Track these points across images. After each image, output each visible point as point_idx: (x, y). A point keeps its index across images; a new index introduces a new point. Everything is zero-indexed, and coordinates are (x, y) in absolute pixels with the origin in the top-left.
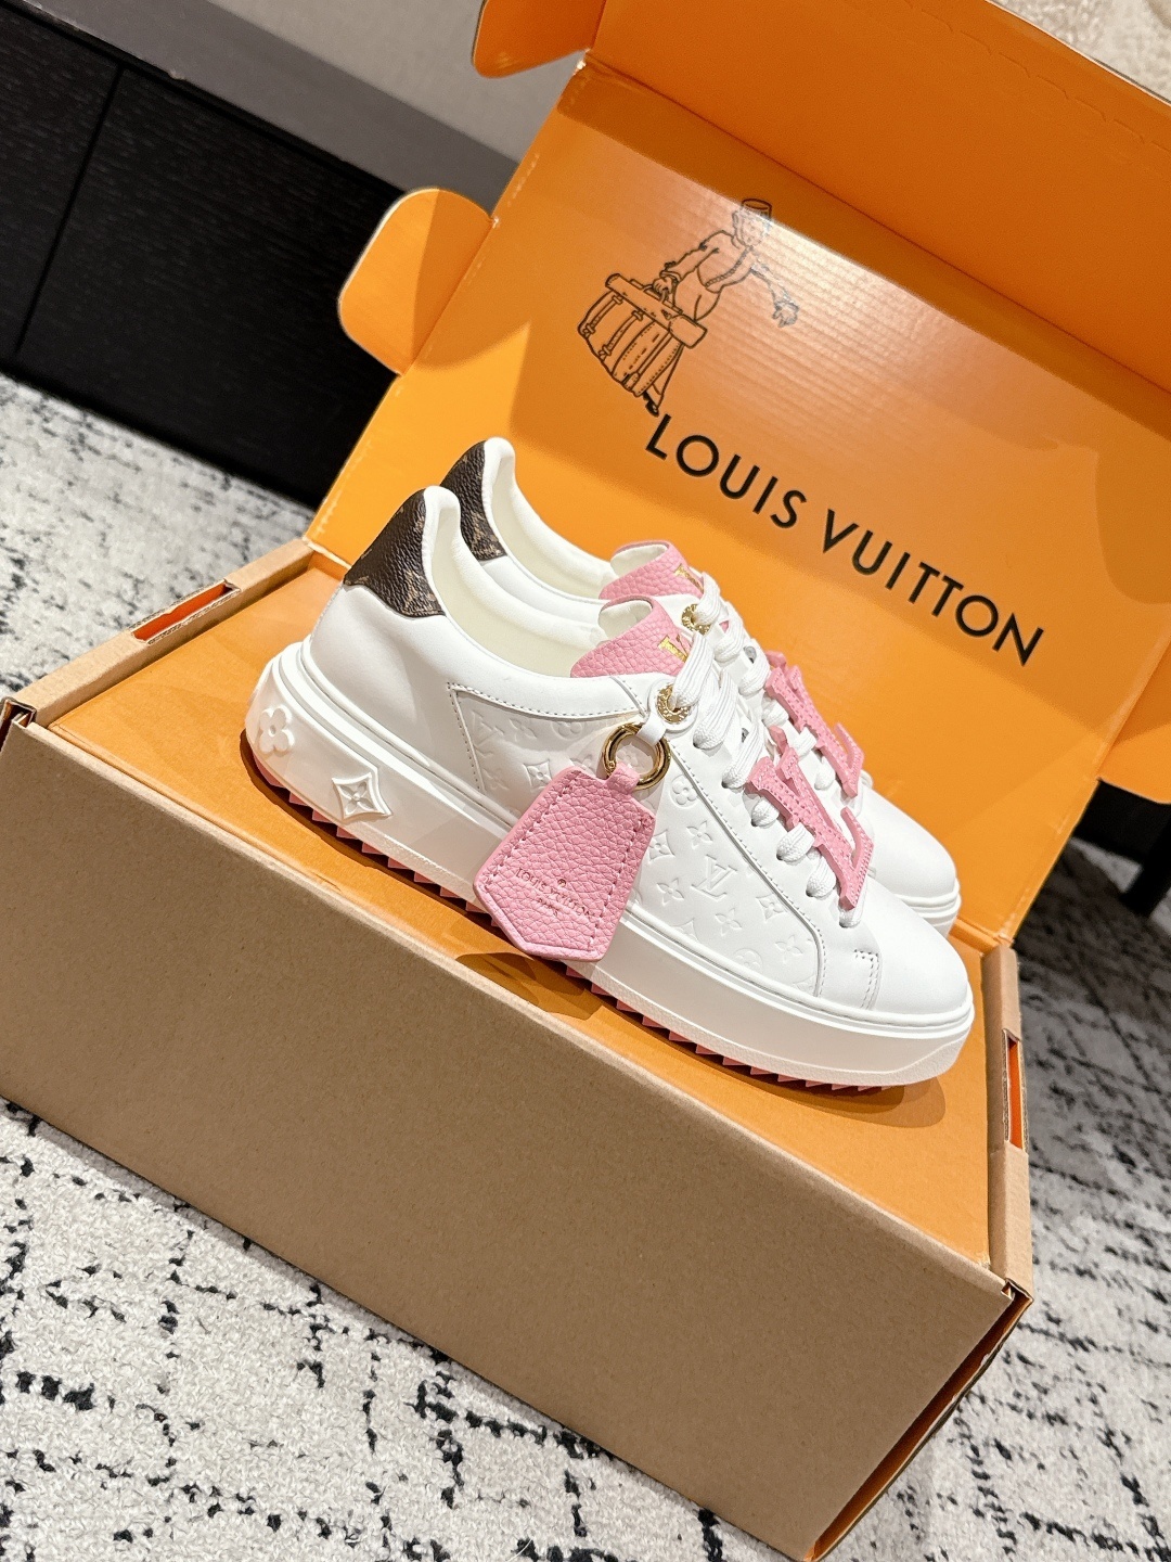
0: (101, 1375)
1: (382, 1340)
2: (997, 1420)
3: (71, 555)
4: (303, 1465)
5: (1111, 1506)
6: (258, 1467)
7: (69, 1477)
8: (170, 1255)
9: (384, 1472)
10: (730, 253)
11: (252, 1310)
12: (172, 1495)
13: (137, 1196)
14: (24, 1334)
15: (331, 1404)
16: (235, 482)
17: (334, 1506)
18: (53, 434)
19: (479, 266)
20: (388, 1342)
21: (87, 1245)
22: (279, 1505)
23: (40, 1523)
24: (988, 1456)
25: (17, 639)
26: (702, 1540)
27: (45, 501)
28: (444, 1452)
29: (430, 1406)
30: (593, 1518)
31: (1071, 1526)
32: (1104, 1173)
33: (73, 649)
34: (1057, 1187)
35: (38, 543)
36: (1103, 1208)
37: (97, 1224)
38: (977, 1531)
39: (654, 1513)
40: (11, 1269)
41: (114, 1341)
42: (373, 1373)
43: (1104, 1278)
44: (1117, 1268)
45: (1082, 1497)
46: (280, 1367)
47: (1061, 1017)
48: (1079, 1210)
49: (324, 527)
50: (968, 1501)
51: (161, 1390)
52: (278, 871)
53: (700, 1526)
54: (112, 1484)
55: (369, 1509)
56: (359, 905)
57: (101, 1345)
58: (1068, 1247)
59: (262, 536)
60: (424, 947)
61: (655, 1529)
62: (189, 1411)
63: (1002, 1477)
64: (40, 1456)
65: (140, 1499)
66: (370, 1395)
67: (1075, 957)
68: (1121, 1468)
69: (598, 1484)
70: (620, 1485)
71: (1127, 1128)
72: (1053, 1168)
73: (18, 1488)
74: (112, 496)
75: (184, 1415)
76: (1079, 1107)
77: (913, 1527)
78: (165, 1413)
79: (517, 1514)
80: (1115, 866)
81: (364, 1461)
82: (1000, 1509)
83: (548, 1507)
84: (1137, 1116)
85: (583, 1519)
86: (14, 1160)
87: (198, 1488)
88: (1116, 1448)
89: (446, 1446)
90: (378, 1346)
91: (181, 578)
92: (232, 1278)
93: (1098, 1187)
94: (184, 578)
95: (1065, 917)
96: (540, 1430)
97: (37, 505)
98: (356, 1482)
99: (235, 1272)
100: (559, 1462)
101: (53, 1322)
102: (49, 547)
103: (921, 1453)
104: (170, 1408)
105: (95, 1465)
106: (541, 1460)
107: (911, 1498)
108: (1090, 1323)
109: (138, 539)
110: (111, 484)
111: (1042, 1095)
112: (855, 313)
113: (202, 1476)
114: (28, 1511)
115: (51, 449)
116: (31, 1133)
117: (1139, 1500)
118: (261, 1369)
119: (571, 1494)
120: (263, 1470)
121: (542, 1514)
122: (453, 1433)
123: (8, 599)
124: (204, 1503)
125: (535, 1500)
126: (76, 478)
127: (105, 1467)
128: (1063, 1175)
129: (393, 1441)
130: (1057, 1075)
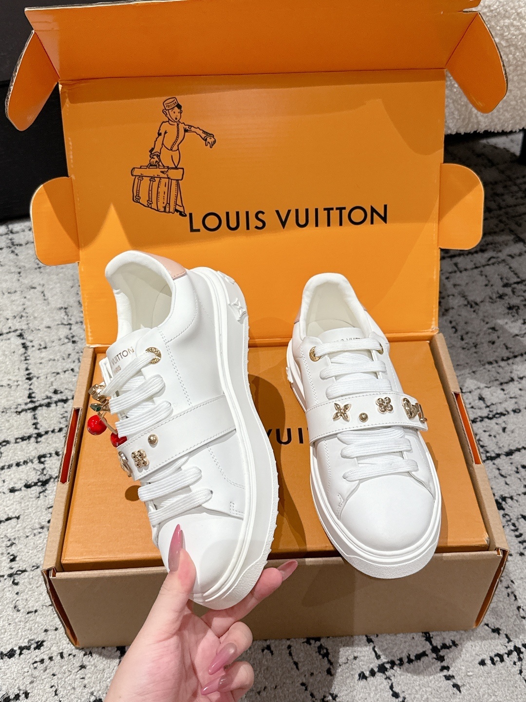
26: (421, 634)
28: (322, 655)
50: (516, 551)
66: (289, 647)
72: (516, 354)
79: (354, 664)
89: (322, 652)
111: (504, 315)
122: (323, 645)
125: (359, 654)
129: (304, 661)
130: (509, 298)
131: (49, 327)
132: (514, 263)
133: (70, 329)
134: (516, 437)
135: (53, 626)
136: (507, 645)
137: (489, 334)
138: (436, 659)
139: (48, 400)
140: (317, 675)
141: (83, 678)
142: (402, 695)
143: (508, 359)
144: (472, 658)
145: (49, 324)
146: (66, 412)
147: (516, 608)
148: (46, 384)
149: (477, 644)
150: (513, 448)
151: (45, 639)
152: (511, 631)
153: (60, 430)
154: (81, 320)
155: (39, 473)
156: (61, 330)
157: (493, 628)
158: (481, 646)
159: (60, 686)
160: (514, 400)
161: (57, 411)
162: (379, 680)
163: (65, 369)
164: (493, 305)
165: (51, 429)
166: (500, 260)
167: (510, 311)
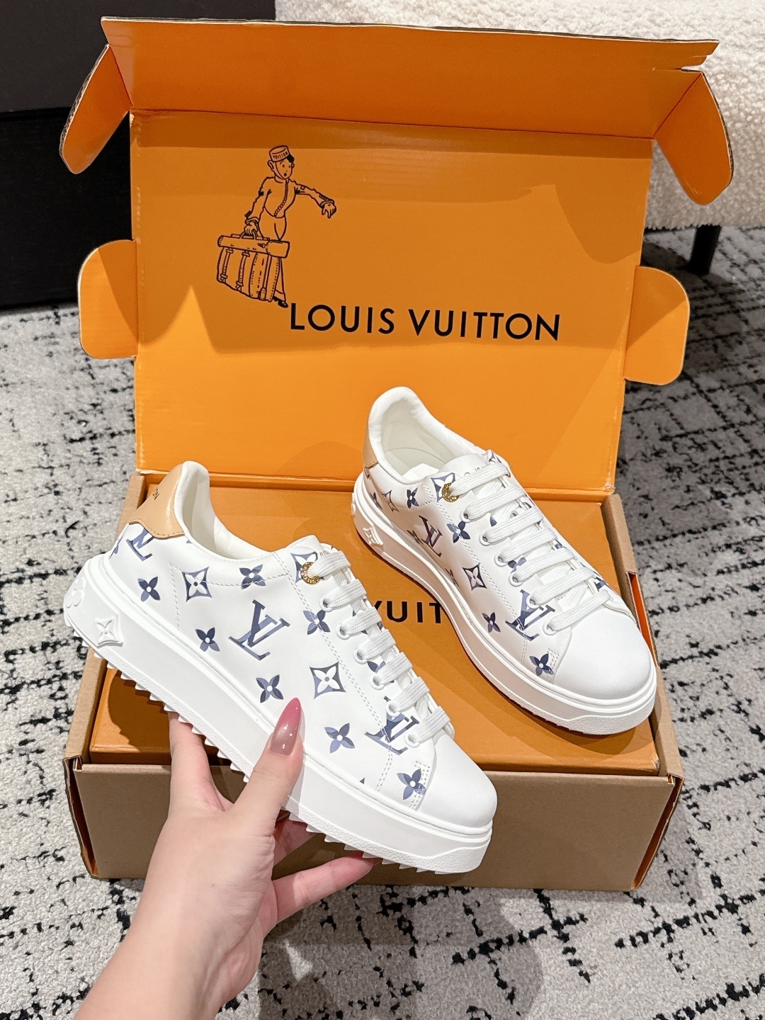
4: (341, 978)
5: (747, 752)
6: (323, 991)
9: (380, 958)
15: (343, 936)
22: (339, 1004)
26: (538, 903)
28: (403, 929)
29: (389, 907)
30: (484, 922)
31: (727, 778)
34: (681, 545)
36: (711, 543)
42: (356, 905)
43: (719, 596)
44: (726, 582)
45: (730, 756)
46: (313, 930)
51: (265, 977)
53: (536, 895)
55: (380, 981)
58: (695, 587)
62: (281, 981)
66: (359, 919)
68: (749, 723)
69: (481, 902)
70: (491, 896)
71: (717, 470)
72: (676, 532)
75: (280, 984)
76: (685, 472)
78: (271, 989)
79: (447, 943)
81: (368, 959)
82: (687, 792)
83: (461, 929)
84: (722, 455)
85: (478, 926)
88: (744, 711)
89: (403, 927)
90: (354, 890)
93: (706, 529)
96: (445, 888)
98: (369, 971)
100: (459, 901)
104: (273, 985)
106: (450, 905)
108: (715, 633)
111: (661, 478)
113: (300, 1010)
117: (762, 738)
119: (470, 915)
121: (458, 935)
122: (404, 916)
125: (453, 931)
128: (683, 534)
129: (379, 938)
130: (669, 456)
131: (21, 471)
132: (677, 409)
133: (52, 475)
134: (671, 644)
135: (27, 887)
136: (653, 919)
137: (640, 504)
138: (558, 938)
139: (20, 574)
140: (395, 956)
141: (69, 959)
142: (510, 985)
143: (665, 538)
144: (607, 937)
145: (20, 466)
146: (46, 592)
147: (666, 872)
148: (17, 552)
149: (613, 919)
150: (668, 659)
151: (16, 905)
152: (658, 902)
153: (37, 616)
154: (68, 462)
155: (6, 676)
156: (38, 475)
157: (635, 897)
158: (618, 922)
159: (36, 969)
160: (671, 595)
161: (31, 590)
162: (480, 965)
163: (44, 532)
164: (645, 464)
165: (24, 615)
166: (657, 403)
167: (670, 474)
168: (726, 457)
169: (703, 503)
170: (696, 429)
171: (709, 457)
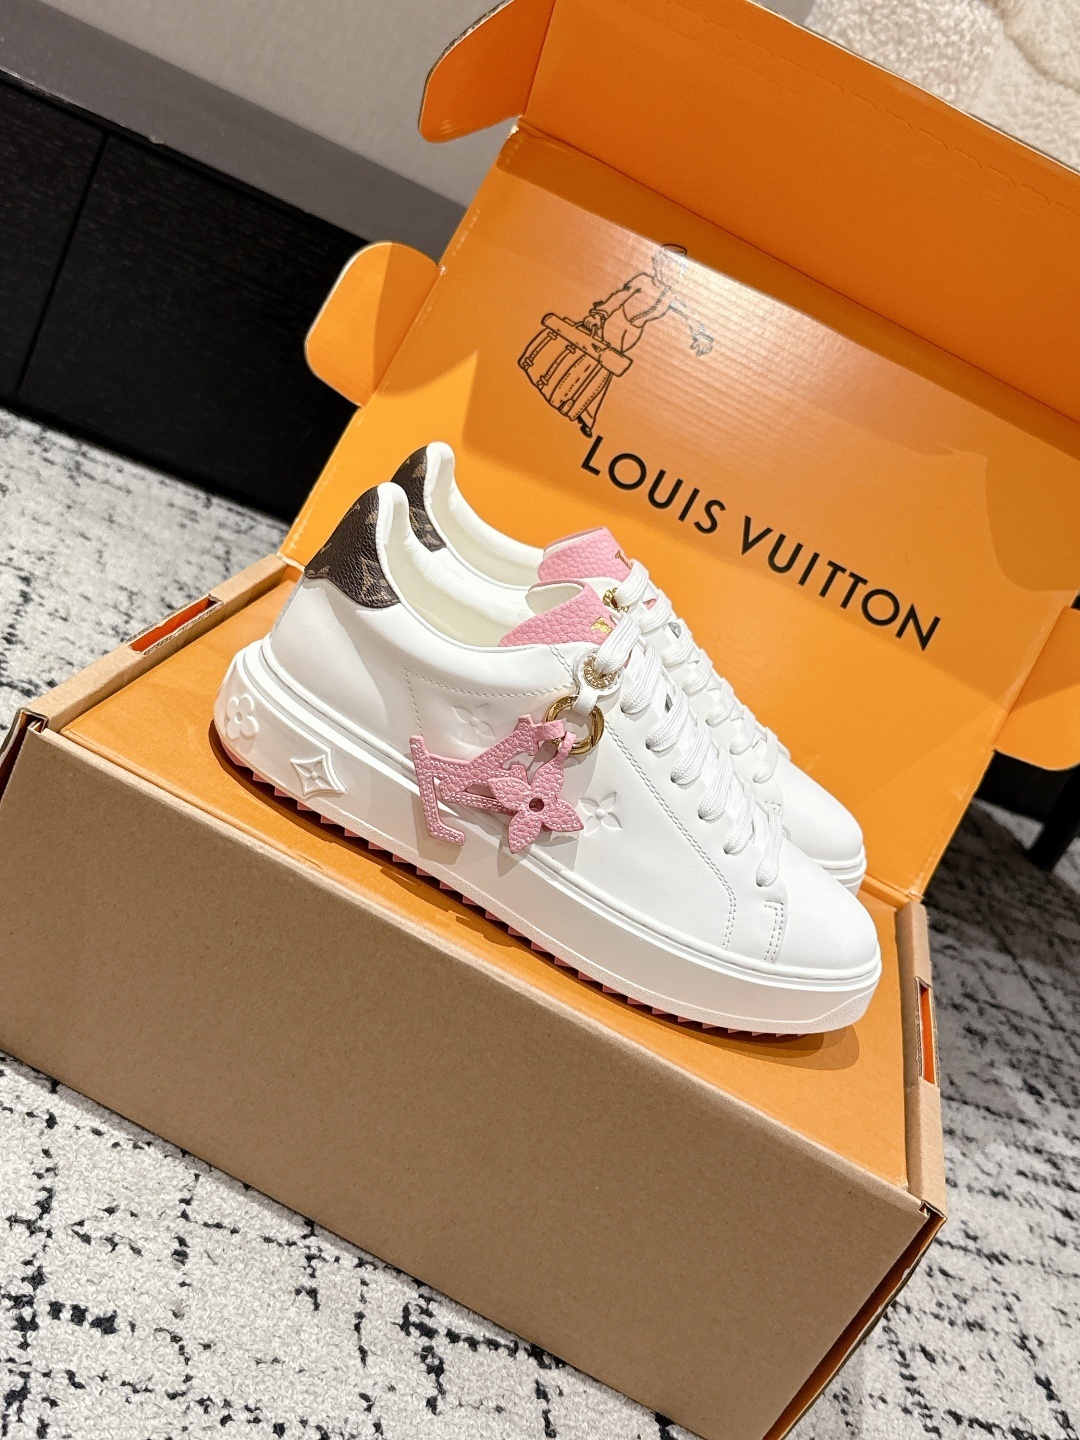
0: (123, 1303)
1: (370, 1268)
2: (921, 1327)
3: (72, 571)
4: (302, 1379)
5: (1026, 1402)
6: (264, 1382)
7: (97, 1394)
8: (180, 1196)
9: (375, 1384)
10: (651, 292)
11: (253, 1243)
12: (188, 1408)
13: (149, 1144)
14: (53, 1268)
15: (326, 1325)
16: (215, 500)
17: (332, 1414)
18: (52, 463)
19: (429, 309)
20: (375, 1269)
21: (107, 1188)
22: (283, 1414)
23: (73, 1435)
24: (915, 1361)
25: (26, 648)
27: (48, 524)
29: (414, 1324)
30: (562, 1421)
31: (991, 1421)
32: (1014, 1104)
33: (77, 656)
34: (972, 1118)
35: (42, 562)
36: (1015, 1136)
37: (115, 1170)
38: (906, 1426)
39: (616, 1416)
40: (40, 1211)
41: (133, 1273)
42: (362, 1296)
43: (1016, 1199)
44: (1028, 1189)
45: (1000, 1395)
46: (280, 1293)
47: (972, 964)
48: (993, 1138)
49: (297, 543)
51: (176, 1315)
52: (266, 853)
53: (657, 1427)
54: (135, 1398)
55: (363, 1416)
56: (338, 881)
57: (121, 1276)
58: (983, 1171)
59: (241, 548)
60: (398, 918)
61: (617, 1430)
62: (202, 1333)
63: (927, 1378)
64: (71, 1375)
65: (160, 1411)
67: (985, 909)
68: (1035, 1368)
69: (566, 1391)
70: (585, 1392)
71: (1035, 1064)
73: (53, 1403)
74: (107, 517)
75: (197, 1337)
76: (991, 1044)
77: (848, 1424)
78: (181, 1336)
80: (1020, 825)
81: (356, 1374)
82: (926, 1407)
83: (521, 1412)
84: (1044, 1052)
85: (552, 1422)
86: (40, 1114)
87: (211, 1401)
88: (1030, 1351)
90: (366, 1273)
91: (170, 589)
92: (235, 1215)
93: (1010, 1117)
94: (173, 589)
95: (975, 873)
96: (512, 1345)
97: (40, 528)
98: (350, 1392)
99: (238, 1209)
100: (530, 1372)
101: (79, 1257)
102: (52, 565)
103: (853, 1358)
104: (184, 1331)
105: (120, 1383)
106: (513, 1371)
107: (845, 1398)
108: (1004, 1239)
109: (132, 555)
110: (105, 506)
112: (763, 343)
113: (215, 1391)
114: (62, 1424)
115: (50, 476)
116: (53, 1091)
117: (1051, 1396)
118: (263, 1295)
119: (541, 1400)
120: (268, 1384)
123: (17, 613)
124: (217, 1414)
126: (74, 502)
127: (129, 1384)
128: (978, 1107)
168: (1049, 1057)
169: (1011, 1089)
170: (1014, 1007)
171: (1025, 1044)
